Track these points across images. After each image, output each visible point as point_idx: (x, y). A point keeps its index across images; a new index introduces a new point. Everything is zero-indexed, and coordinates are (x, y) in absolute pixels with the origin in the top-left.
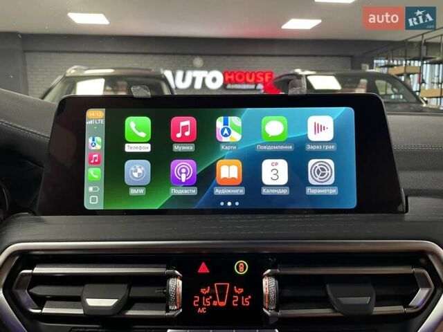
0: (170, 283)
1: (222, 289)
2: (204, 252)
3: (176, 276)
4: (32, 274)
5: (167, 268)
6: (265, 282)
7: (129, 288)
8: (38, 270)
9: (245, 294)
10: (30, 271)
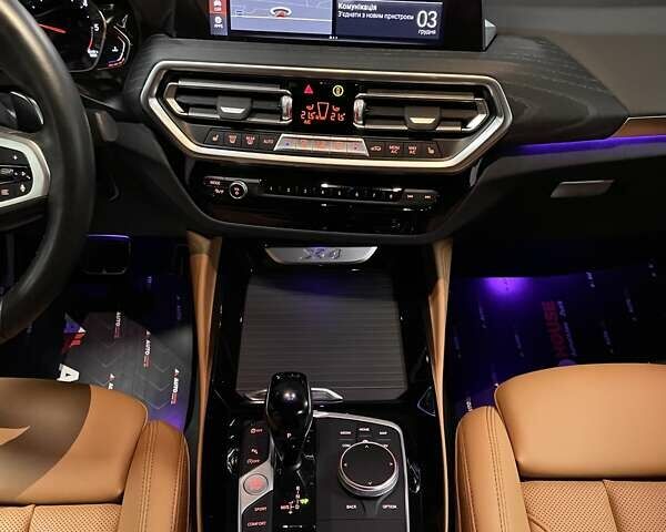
0: (283, 100)
1: (323, 108)
3: (288, 95)
4: (177, 86)
5: (281, 88)
6: (356, 103)
7: (252, 102)
9: (341, 112)
10: (175, 84)
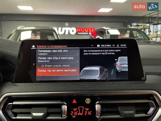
0: (63, 107)
1: (81, 109)
2: (74, 96)
3: (65, 104)
4: (12, 104)
5: (62, 102)
6: (97, 106)
7: (48, 109)
8: (14, 103)
9: (89, 111)
10: (12, 103)
